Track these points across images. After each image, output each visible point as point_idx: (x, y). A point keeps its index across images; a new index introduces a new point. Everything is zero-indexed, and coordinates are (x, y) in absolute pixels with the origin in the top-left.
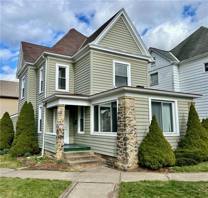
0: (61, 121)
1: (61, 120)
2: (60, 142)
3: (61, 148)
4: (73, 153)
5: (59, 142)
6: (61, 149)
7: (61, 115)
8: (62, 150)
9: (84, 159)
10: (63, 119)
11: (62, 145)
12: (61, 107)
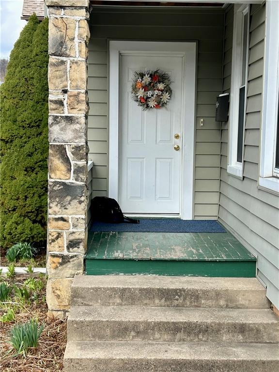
0: (61, 97)
1: (65, 92)
2: (63, 219)
3: (65, 253)
4: (124, 290)
5: (57, 219)
6: (65, 260)
7: (63, 62)
8: (70, 265)
9: (178, 336)
10: (77, 87)
11: (72, 238)
12: (62, 12)
